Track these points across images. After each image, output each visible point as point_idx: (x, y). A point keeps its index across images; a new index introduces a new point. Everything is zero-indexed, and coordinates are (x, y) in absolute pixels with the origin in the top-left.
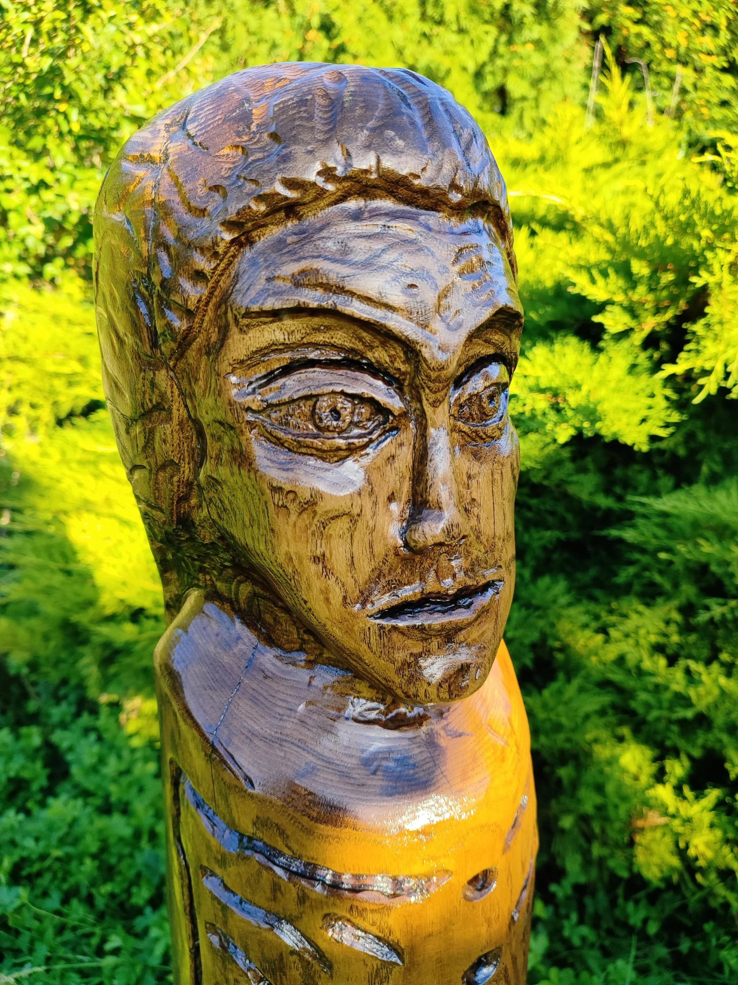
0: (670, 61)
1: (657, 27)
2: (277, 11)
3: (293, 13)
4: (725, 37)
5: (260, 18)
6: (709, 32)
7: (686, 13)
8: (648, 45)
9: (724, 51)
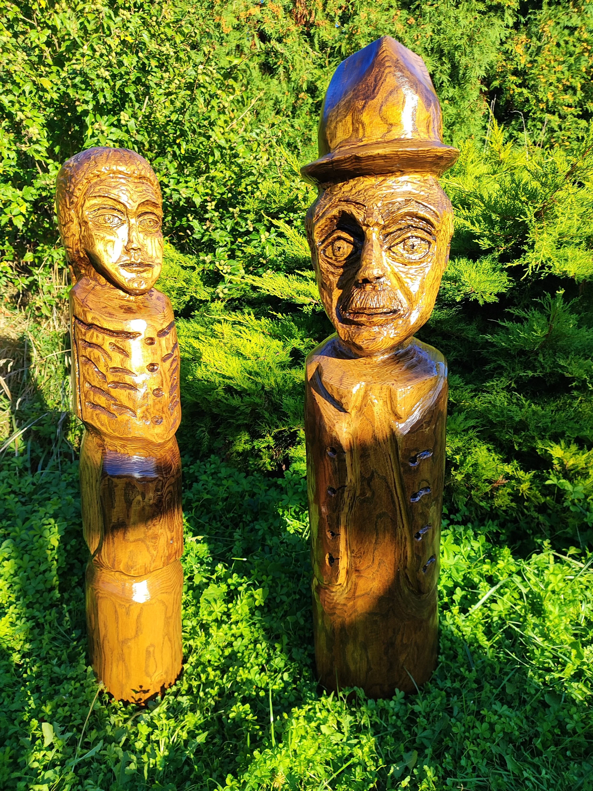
0: (542, 110)
1: (534, 89)
2: (278, 79)
3: (289, 80)
4: (580, 94)
5: (269, 83)
6: (570, 91)
7: (553, 79)
8: (527, 100)
9: (580, 104)
